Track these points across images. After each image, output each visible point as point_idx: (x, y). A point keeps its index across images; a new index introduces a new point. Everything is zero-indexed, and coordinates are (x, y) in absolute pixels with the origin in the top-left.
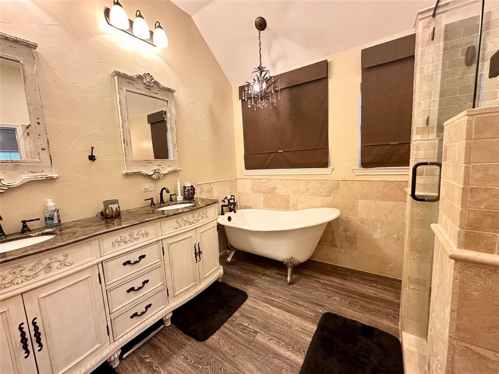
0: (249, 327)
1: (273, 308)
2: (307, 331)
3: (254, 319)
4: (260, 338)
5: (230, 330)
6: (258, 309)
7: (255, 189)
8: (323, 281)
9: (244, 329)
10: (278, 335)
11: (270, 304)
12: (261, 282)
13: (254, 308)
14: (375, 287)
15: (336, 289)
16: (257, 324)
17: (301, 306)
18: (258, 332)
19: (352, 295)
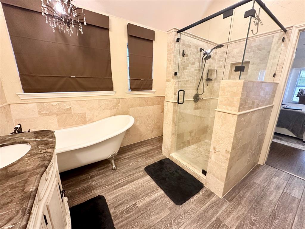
0: (128, 206)
1: (125, 187)
2: (149, 180)
3: (124, 201)
4: (140, 204)
5: (122, 221)
6: (119, 195)
8: (126, 157)
9: (127, 211)
10: (144, 194)
11: (121, 187)
12: (97, 182)
13: (115, 197)
14: (144, 147)
15: (134, 157)
16: (129, 201)
17: (133, 174)
18: (135, 203)
19: (142, 155)
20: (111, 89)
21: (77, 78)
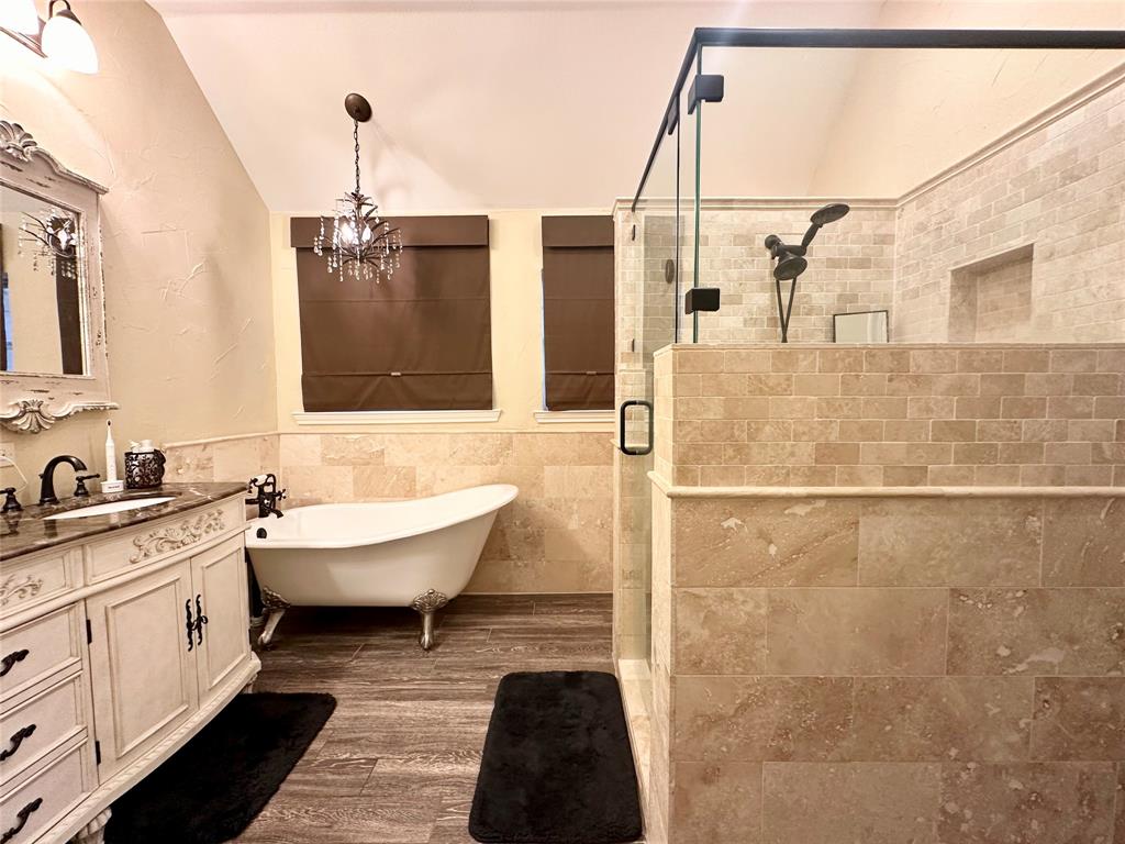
0: (355, 757)
1: (403, 704)
2: (477, 717)
3: (362, 738)
4: (384, 768)
5: (306, 783)
6: (368, 717)
7: (332, 456)
8: (491, 627)
9: (341, 767)
10: (422, 747)
11: (393, 699)
12: (362, 664)
13: (356, 718)
14: (575, 613)
15: (516, 633)
16: (371, 744)
17: (458, 680)
18: (376, 760)
19: (543, 636)
20: (486, 403)
21: (404, 378)
